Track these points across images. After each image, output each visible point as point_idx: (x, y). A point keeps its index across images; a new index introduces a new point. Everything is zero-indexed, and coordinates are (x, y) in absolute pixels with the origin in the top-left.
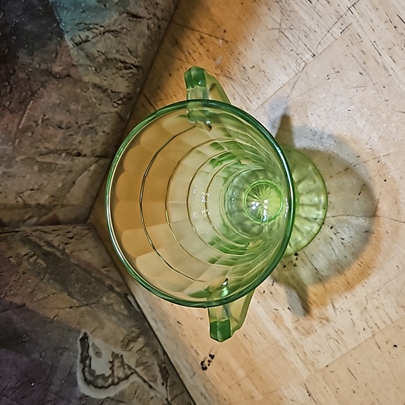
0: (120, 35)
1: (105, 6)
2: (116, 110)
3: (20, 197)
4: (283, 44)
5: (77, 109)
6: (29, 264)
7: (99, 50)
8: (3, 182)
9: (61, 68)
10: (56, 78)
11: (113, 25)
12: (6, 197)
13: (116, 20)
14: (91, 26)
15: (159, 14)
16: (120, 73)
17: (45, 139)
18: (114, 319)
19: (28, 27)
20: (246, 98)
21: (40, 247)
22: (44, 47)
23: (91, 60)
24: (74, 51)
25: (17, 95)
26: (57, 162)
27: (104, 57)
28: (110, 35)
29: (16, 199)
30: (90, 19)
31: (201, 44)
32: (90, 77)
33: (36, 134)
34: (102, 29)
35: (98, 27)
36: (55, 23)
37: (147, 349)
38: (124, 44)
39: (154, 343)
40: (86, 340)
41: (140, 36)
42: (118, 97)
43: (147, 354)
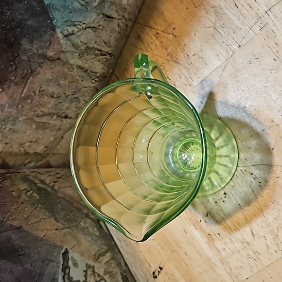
0: (97, 30)
1: (87, 9)
2: (94, 85)
3: (22, 147)
4: (217, 38)
5: (65, 84)
6: (27, 196)
7: (82, 41)
8: (9, 135)
9: (54, 53)
10: (50, 60)
11: (93, 23)
12: (11, 147)
13: (95, 20)
14: (76, 23)
15: (126, 16)
16: (98, 58)
17: (41, 105)
18: (89, 238)
19: (29, 23)
20: (189, 78)
21: (35, 184)
22: (41, 37)
23: (76, 48)
24: (63, 41)
25: (20, 72)
26: (50, 122)
27: (85, 46)
28: (90, 30)
29: (19, 148)
30: (75, 18)
31: (157, 38)
32: (75, 61)
33: (34, 101)
34: (84, 26)
35: (81, 24)
36: (49, 20)
37: (113, 262)
38: (100, 37)
39: (118, 257)
40: (67, 254)
41: (112, 32)
42: (95, 76)
43: (112, 265)
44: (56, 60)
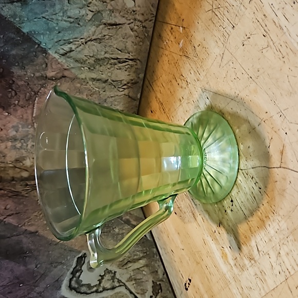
0: (103, 40)
1: (79, 24)
2: (123, 93)
4: (215, 22)
7: (87, 55)
9: (55, 73)
10: (53, 80)
11: (93, 35)
13: (95, 32)
14: (71, 41)
15: (139, 17)
16: (116, 66)
19: (14, 52)
20: (197, 72)
22: (33, 62)
23: (82, 63)
24: (62, 60)
25: (22, 96)
27: (93, 59)
28: (92, 42)
30: (68, 36)
31: (172, 34)
32: (85, 74)
34: (83, 40)
35: (78, 40)
36: (36, 45)
37: (146, 269)
38: (110, 46)
39: (156, 265)
40: (83, 258)
41: (126, 37)
42: (121, 84)
43: (144, 272)
44: (61, 78)
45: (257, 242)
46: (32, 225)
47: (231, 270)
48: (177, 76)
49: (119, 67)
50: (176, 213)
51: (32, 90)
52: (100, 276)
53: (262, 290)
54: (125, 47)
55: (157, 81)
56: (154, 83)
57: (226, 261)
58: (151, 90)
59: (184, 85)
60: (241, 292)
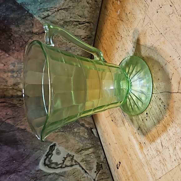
0: (69, 10)
7: (58, 19)
9: (38, 30)
10: (37, 34)
11: (63, 6)
13: (64, 4)
14: (49, 9)
16: (77, 26)
19: (12, 16)
20: (128, 30)
22: (24, 22)
23: (55, 24)
24: (42, 22)
25: (17, 44)
27: (63, 21)
28: (62, 11)
30: (46, 6)
34: (56, 9)
35: (53, 9)
36: (26, 11)
37: (93, 155)
38: (74, 13)
39: (100, 152)
40: (54, 147)
41: (84, 8)
42: (81, 38)
43: (91, 157)
44: (42, 33)
45: (162, 140)
46: (22, 125)
47: (145, 157)
48: (116, 33)
49: (79, 27)
50: (112, 121)
51: (24, 40)
52: (64, 158)
53: (163, 170)
54: (83, 14)
55: (103, 37)
56: (101, 38)
57: (142, 152)
58: (100, 42)
59: (120, 39)
60: (150, 171)
